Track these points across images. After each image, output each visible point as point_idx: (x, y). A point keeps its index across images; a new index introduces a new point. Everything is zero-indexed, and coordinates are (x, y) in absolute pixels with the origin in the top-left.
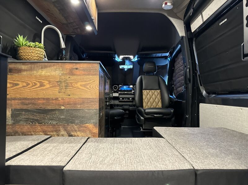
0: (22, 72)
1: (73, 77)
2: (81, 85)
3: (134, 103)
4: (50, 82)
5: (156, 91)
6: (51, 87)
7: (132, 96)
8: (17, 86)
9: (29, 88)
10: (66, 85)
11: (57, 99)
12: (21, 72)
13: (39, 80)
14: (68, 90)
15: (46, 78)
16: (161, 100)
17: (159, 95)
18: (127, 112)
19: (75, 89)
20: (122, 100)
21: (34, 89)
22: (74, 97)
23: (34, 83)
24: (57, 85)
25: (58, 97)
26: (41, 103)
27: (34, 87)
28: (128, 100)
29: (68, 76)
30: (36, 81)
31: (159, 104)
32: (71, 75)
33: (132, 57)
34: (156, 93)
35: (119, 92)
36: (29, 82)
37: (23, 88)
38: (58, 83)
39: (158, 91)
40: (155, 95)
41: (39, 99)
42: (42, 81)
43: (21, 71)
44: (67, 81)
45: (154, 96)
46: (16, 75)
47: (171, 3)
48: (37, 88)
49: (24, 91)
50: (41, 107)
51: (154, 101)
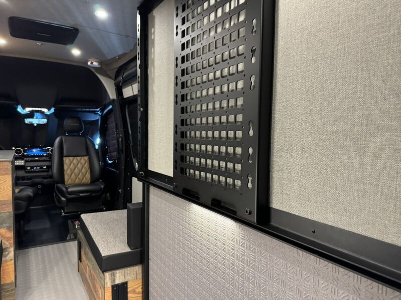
3: (50, 173)
5: (83, 157)
7: (48, 163)
16: (89, 170)
17: (87, 163)
18: (39, 186)
20: (31, 170)
28: (41, 170)
31: (86, 176)
33: (45, 110)
34: (83, 161)
35: (25, 159)
39: (85, 157)
40: (81, 164)
45: (79, 166)
47: (98, 62)
51: (80, 171)
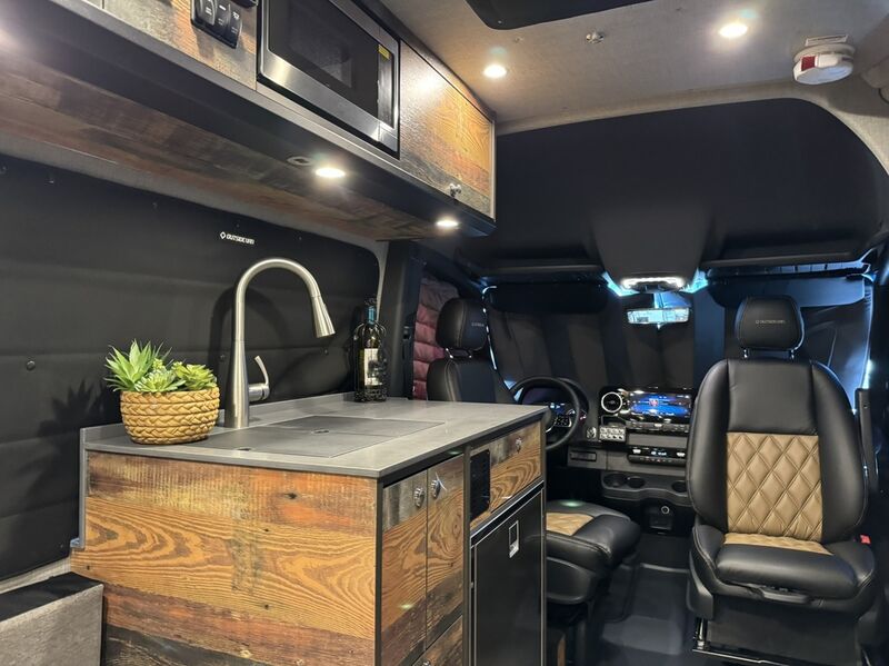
0: (126, 490)
1: (279, 532)
2: (307, 571)
4: (204, 541)
6: (209, 562)
8: (112, 542)
9: (143, 556)
10: (255, 559)
11: (226, 614)
12: (121, 490)
13: (173, 526)
14: (262, 584)
15: (195, 521)
19: (285, 585)
21: (158, 558)
22: (284, 618)
23: (159, 536)
24: (226, 554)
25: (229, 604)
26: (178, 620)
27: (158, 553)
29: (263, 525)
30: (165, 530)
32: (272, 521)
36: (144, 531)
37: (127, 552)
38: (231, 550)
41: (172, 600)
42: (182, 532)
43: (122, 484)
44: (260, 547)
46: (109, 498)
48: (165, 557)
49: (130, 563)
50: (179, 637)
